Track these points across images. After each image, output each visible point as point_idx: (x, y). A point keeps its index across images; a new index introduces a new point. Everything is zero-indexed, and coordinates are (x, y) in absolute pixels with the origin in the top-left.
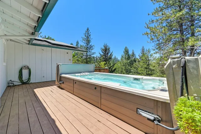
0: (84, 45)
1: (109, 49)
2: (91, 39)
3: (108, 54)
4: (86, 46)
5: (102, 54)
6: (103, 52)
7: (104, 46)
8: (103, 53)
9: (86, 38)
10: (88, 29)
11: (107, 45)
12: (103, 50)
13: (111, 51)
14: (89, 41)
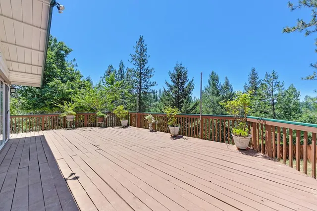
0: (135, 69)
1: (185, 74)
2: (148, 56)
3: (183, 83)
4: (138, 70)
5: (172, 84)
6: (174, 79)
7: (176, 69)
8: (174, 82)
9: (138, 55)
10: (142, 39)
11: (183, 66)
12: (174, 76)
13: (189, 78)
14: (143, 61)
